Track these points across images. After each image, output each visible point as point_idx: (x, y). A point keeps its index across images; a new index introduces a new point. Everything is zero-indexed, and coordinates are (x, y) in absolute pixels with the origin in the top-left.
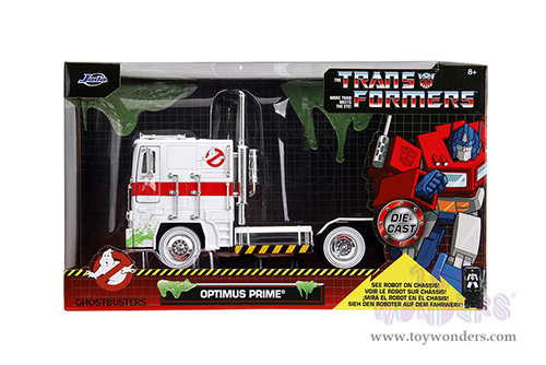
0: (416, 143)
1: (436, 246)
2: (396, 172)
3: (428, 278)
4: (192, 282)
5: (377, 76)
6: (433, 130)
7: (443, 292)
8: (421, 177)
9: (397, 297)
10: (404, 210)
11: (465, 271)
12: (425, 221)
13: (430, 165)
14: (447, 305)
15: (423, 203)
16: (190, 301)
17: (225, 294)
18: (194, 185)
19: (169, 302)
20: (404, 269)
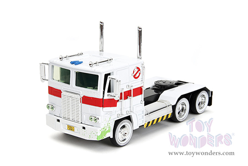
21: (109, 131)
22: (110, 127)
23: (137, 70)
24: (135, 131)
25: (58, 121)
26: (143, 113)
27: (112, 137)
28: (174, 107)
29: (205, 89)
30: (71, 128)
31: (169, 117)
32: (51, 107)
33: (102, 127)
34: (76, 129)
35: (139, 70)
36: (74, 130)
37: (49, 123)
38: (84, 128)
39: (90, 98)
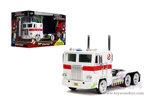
0: (60, 24)
1: (62, 37)
2: (59, 28)
3: (61, 41)
4: (41, 43)
5: (57, 16)
6: (62, 23)
7: (62, 43)
8: (61, 29)
9: (59, 44)
10: (59, 33)
11: (64, 40)
12: (61, 34)
13: (61, 27)
14: (63, 45)
15: (61, 32)
16: (41, 46)
17: (44, 45)
18: (39, 29)
19: (39, 46)
20: (59, 40)
21: (96, 85)
22: (97, 83)
23: (109, 55)
24: (108, 87)
25: (69, 81)
26: (111, 81)
27: (98, 88)
28: (124, 79)
29: (137, 72)
30: (76, 84)
31: (122, 83)
32: (65, 75)
33: (93, 82)
34: (79, 84)
35: (110, 56)
36: (78, 85)
37: (63, 84)
38: (84, 83)
39: (87, 67)
